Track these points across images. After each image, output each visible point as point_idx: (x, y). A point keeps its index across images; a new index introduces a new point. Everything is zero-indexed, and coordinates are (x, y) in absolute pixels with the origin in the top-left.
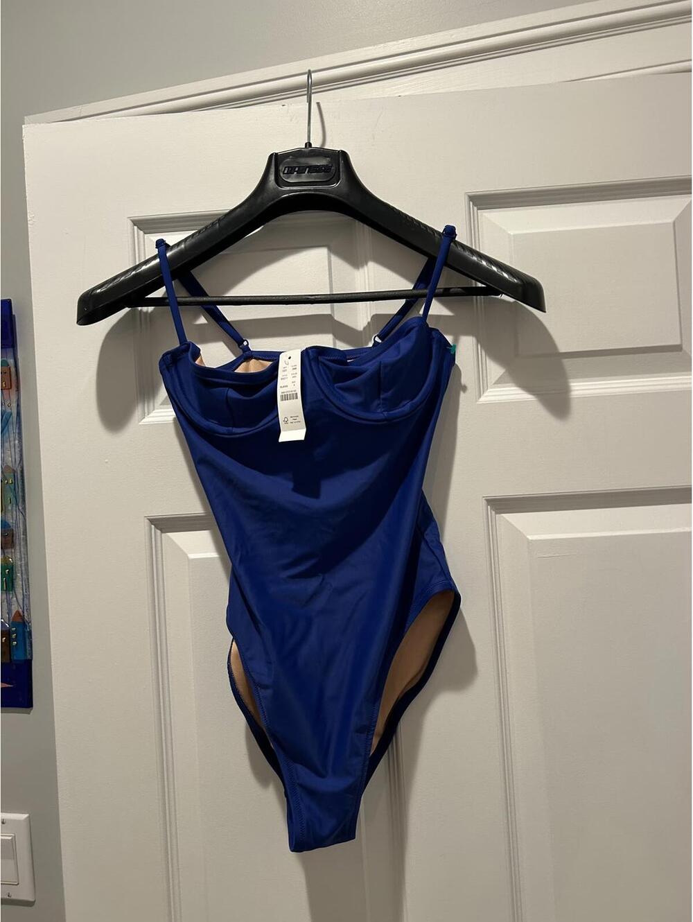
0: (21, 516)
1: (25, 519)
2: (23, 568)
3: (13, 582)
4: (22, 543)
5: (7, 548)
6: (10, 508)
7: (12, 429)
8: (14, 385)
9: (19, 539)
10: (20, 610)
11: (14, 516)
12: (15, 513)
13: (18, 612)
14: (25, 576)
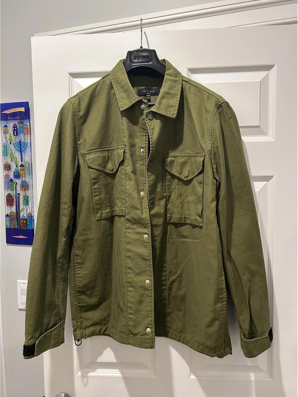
0: (31, 179)
1: (32, 180)
2: (32, 198)
3: (28, 202)
4: (31, 189)
5: (26, 190)
6: (27, 176)
7: (28, 149)
8: (29, 132)
9: (30, 187)
10: (30, 212)
11: (29, 179)
12: (29, 178)
13: (29, 213)
14: (32, 200)
